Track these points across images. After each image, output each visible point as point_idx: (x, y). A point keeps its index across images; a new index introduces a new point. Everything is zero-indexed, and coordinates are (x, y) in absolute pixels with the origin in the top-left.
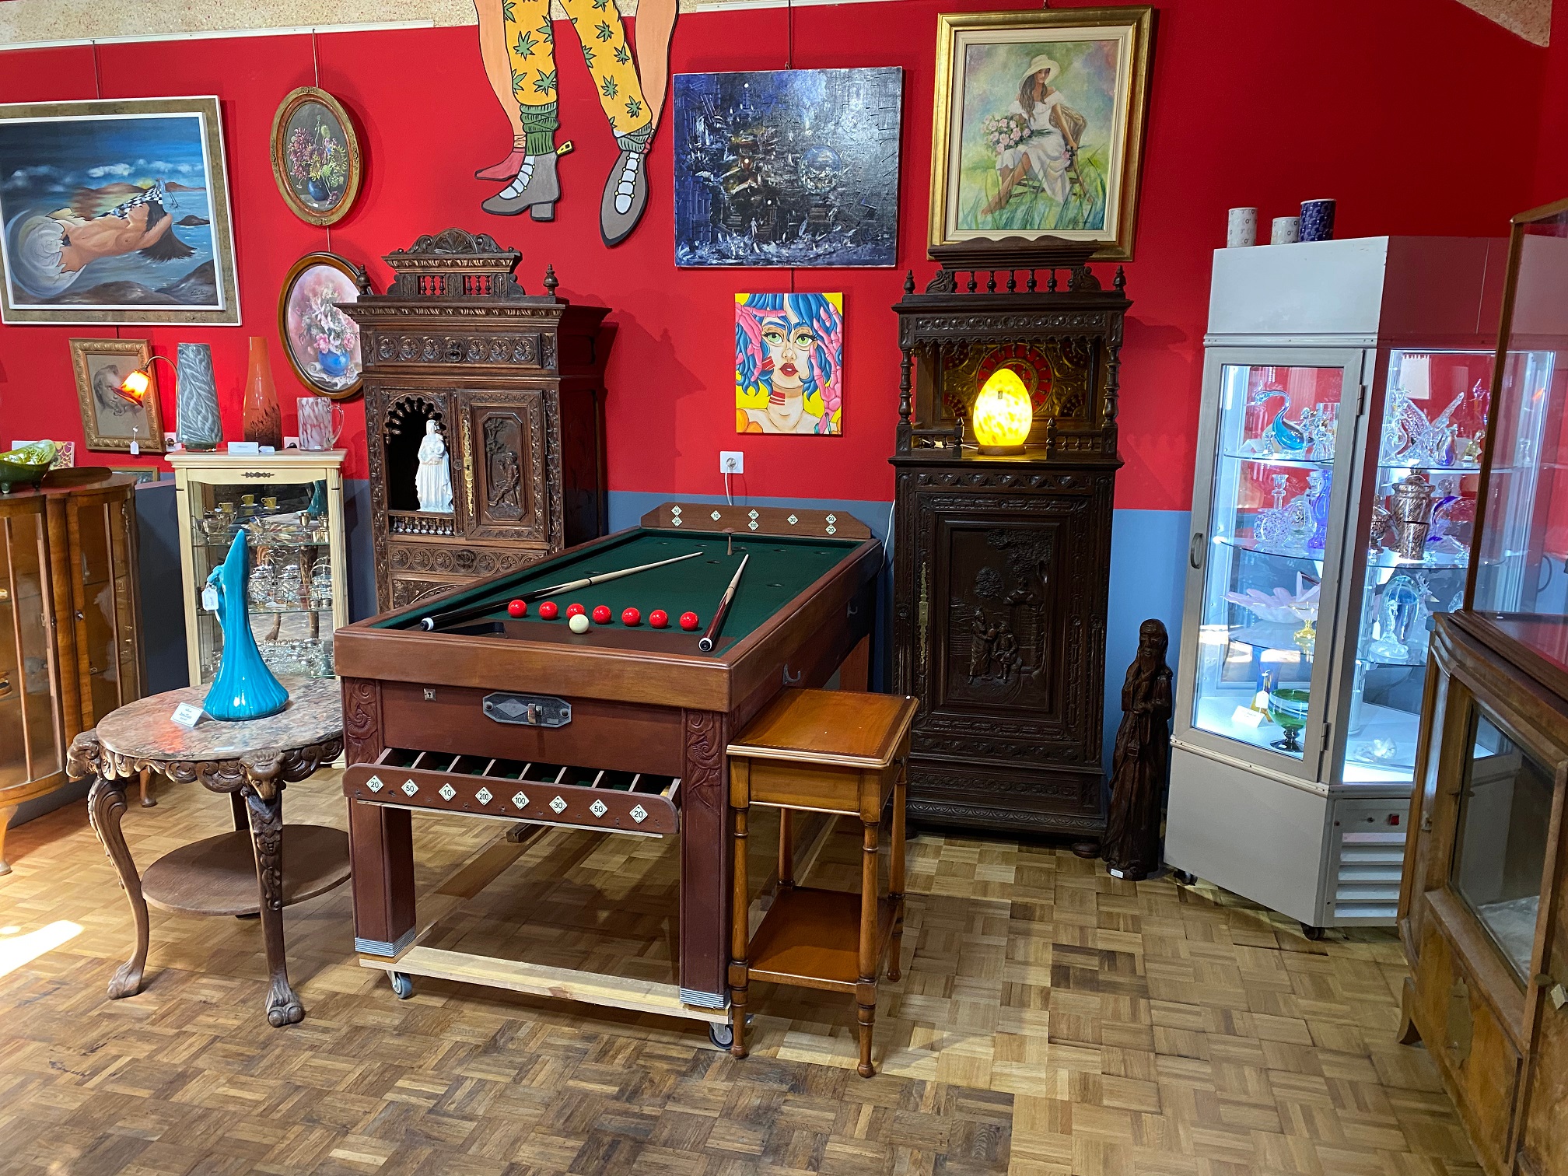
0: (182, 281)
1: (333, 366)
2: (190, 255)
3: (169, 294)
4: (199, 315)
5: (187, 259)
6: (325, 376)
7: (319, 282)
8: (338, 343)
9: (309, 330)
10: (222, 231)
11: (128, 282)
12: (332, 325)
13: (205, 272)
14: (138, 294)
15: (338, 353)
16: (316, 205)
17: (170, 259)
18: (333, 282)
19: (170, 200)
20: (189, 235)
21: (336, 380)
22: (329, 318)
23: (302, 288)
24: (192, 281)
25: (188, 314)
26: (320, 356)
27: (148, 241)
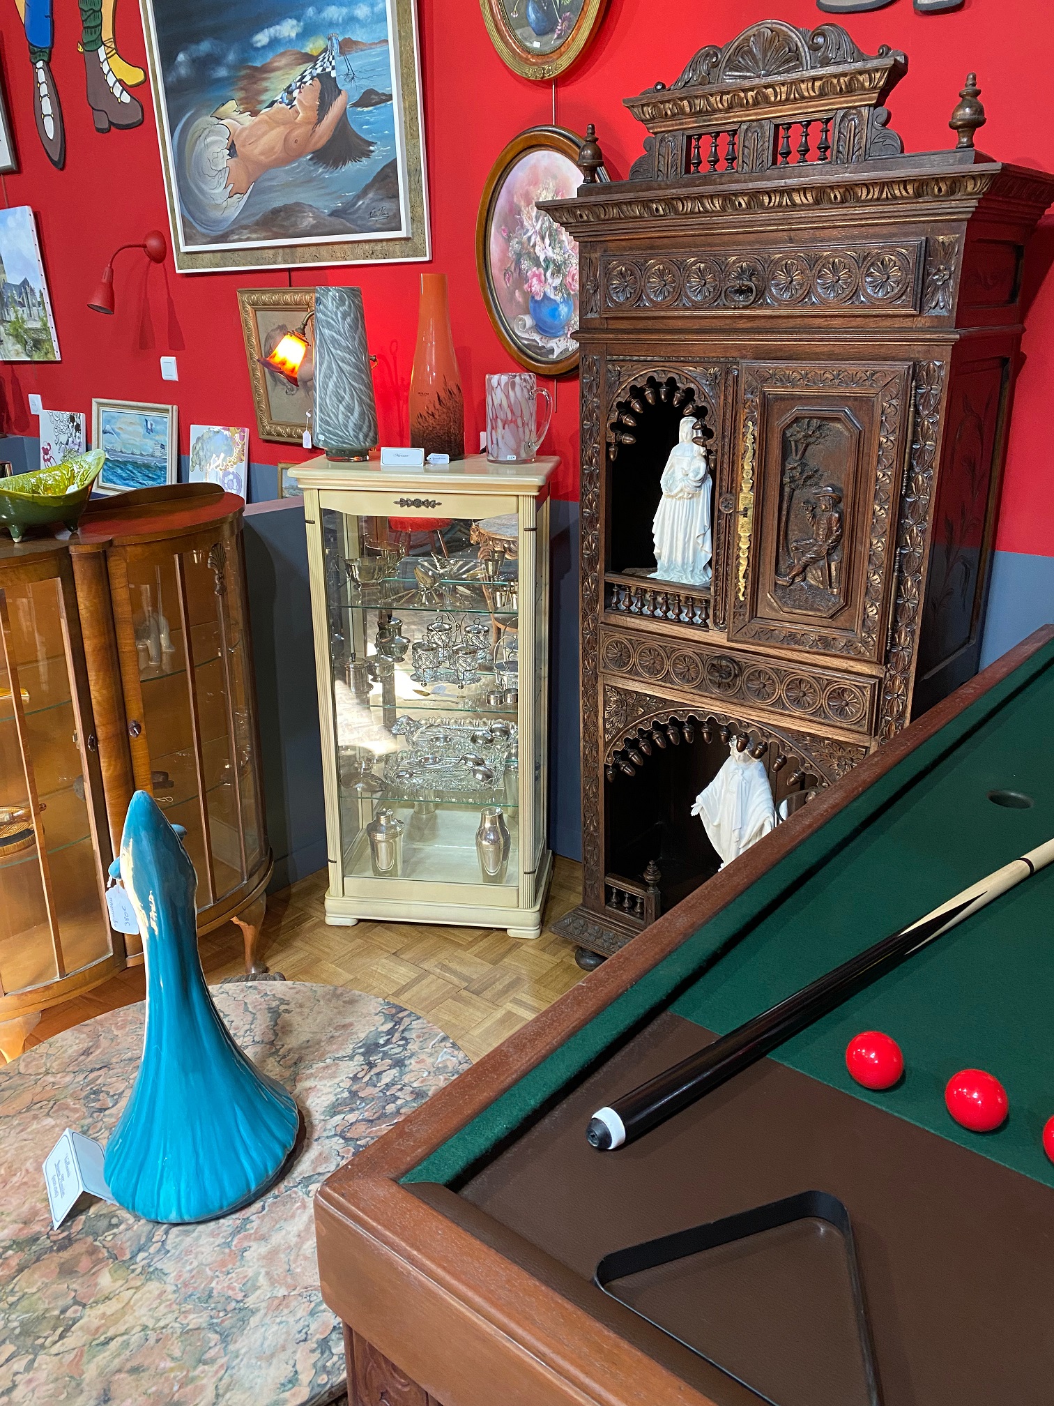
0: (358, 197)
1: (549, 320)
2: (368, 154)
3: (344, 218)
4: (378, 247)
5: (364, 161)
6: (537, 337)
7: (535, 182)
8: (557, 281)
9: (518, 262)
10: (409, 109)
11: (298, 204)
12: (550, 253)
13: (387, 176)
14: (308, 221)
15: (558, 298)
16: (537, 45)
17: (344, 164)
18: (554, 177)
19: (344, 68)
20: (367, 123)
21: (552, 344)
22: (547, 241)
23: (510, 193)
24: (371, 195)
25: (367, 247)
26: (531, 305)
27: (320, 138)
